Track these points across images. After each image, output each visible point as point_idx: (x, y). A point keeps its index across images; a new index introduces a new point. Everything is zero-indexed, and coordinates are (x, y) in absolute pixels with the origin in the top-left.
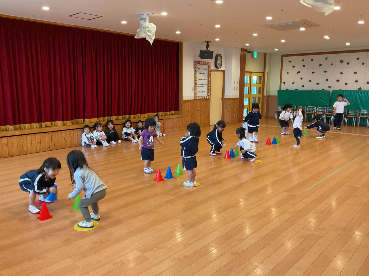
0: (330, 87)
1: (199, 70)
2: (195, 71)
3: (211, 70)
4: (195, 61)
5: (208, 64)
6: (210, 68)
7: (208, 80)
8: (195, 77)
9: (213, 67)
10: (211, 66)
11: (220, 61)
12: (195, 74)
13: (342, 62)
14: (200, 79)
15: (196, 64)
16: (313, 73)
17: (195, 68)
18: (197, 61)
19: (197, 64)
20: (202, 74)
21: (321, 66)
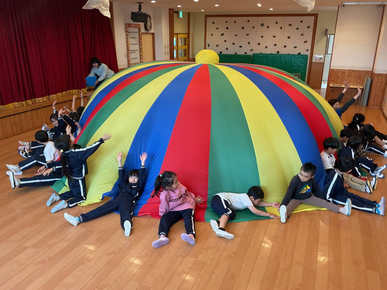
0: (252, 50)
1: (130, 33)
2: (127, 35)
3: (142, 33)
4: (126, 24)
5: (139, 27)
6: (140, 31)
7: (140, 45)
8: (127, 42)
9: (143, 30)
10: (141, 28)
11: (150, 23)
12: (127, 39)
13: (262, 25)
14: (132, 44)
15: (127, 28)
16: (236, 35)
17: (126, 31)
18: (128, 24)
19: (129, 27)
20: (133, 38)
21: (243, 28)
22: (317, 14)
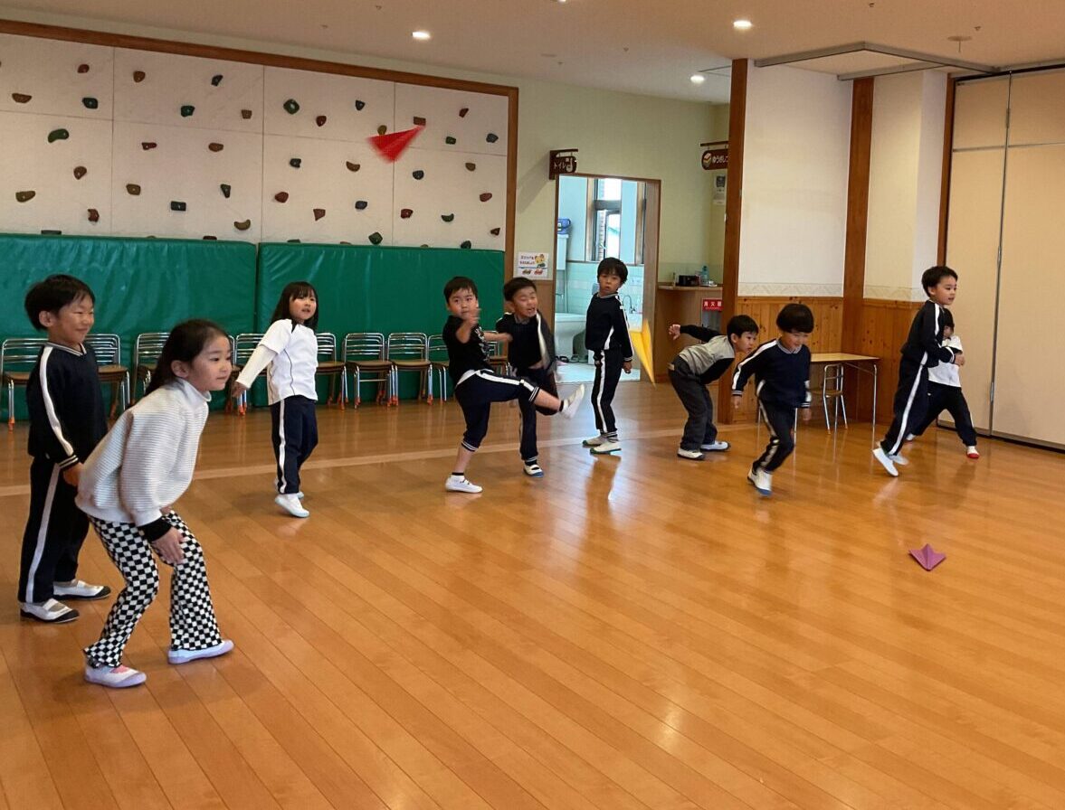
0: (243, 226)
13: (291, 107)
16: (148, 146)
21: (191, 114)
22: (517, 89)
